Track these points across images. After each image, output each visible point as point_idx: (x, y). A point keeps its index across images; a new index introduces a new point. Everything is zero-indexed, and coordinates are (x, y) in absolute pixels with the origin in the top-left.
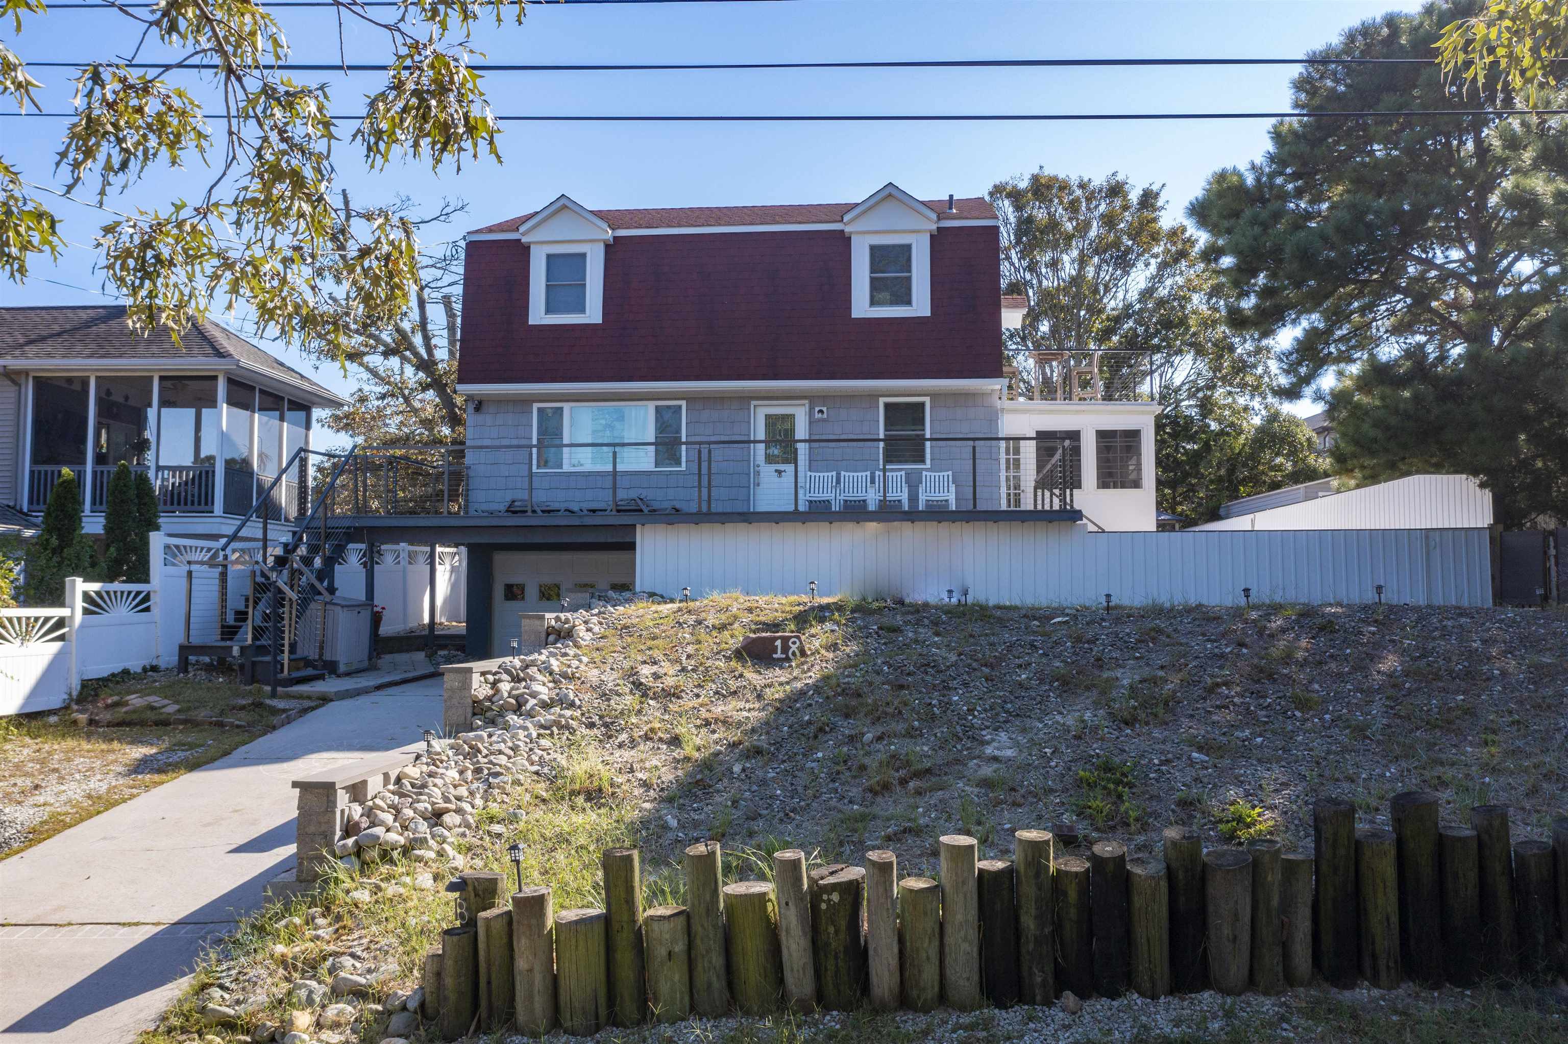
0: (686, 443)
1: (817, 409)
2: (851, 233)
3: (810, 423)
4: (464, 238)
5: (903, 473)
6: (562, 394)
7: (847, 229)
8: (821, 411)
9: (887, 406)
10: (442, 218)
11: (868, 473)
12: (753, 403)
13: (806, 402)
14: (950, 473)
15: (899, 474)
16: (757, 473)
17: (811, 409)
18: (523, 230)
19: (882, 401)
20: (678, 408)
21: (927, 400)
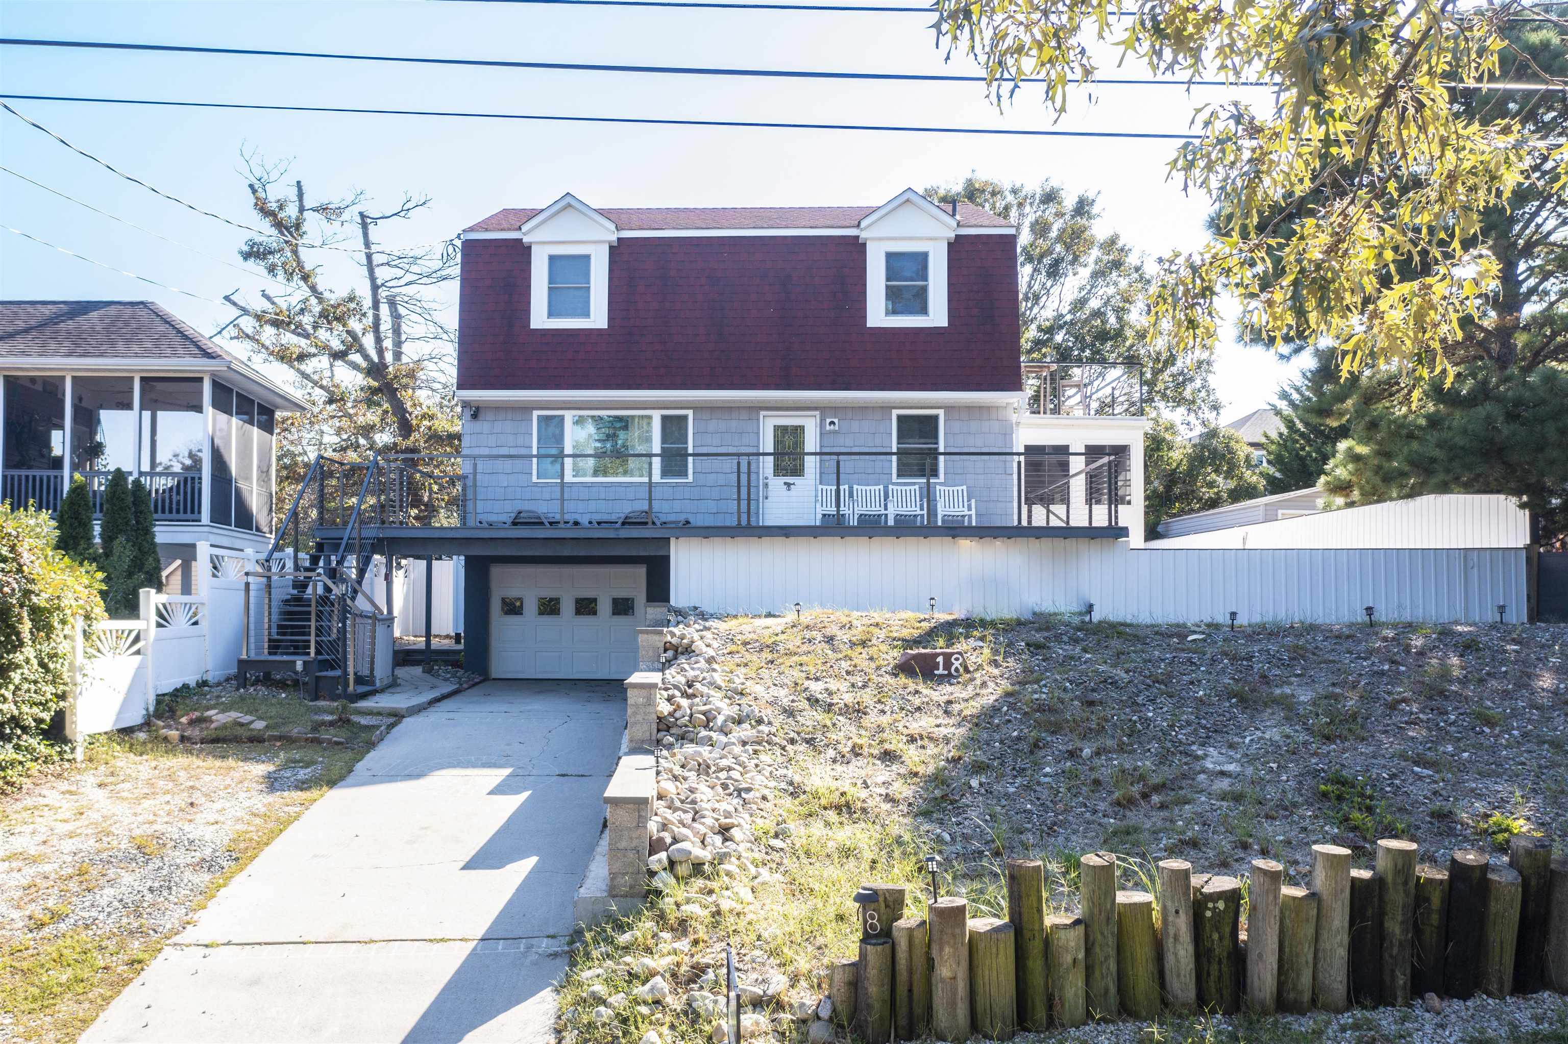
0: (693, 455)
1: (828, 421)
2: (866, 239)
3: (821, 434)
4: (459, 237)
5: (917, 487)
6: (564, 402)
7: (863, 235)
8: (832, 423)
9: (900, 418)
10: (402, 214)
11: (881, 487)
12: (762, 413)
13: (817, 413)
14: (964, 488)
15: (912, 488)
16: (766, 485)
17: (822, 420)
18: (525, 228)
19: (895, 413)
20: (685, 418)
21: (941, 413)
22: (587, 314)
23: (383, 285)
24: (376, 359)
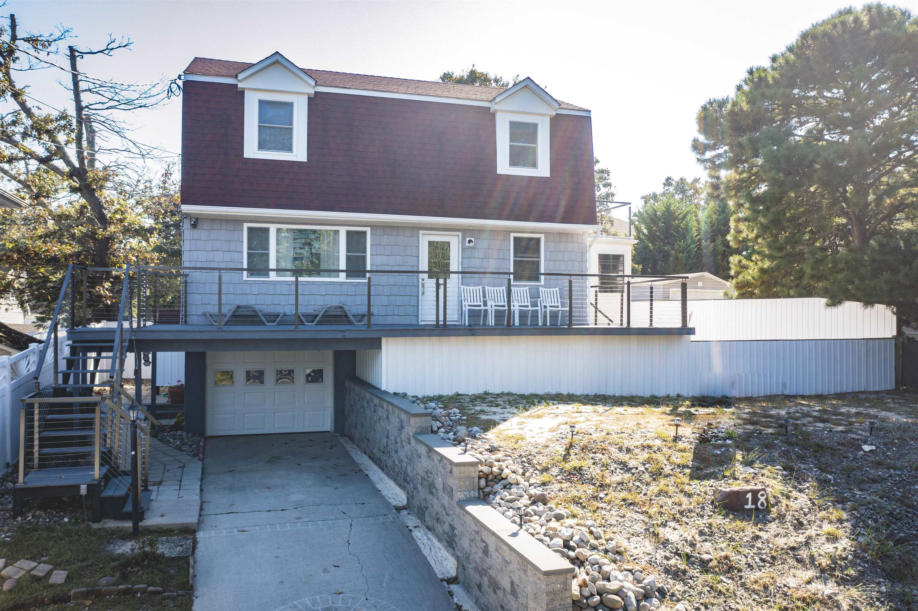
1: (468, 239)
2: (496, 111)
3: (463, 249)
4: (180, 77)
5: (527, 288)
6: (269, 217)
7: (495, 108)
8: (470, 241)
9: (516, 239)
10: (106, 52)
11: (504, 288)
12: (421, 232)
13: (460, 233)
14: (557, 289)
15: (524, 289)
16: (423, 285)
17: (464, 239)
18: (240, 77)
19: (513, 235)
20: (364, 233)
21: (542, 236)
22: (289, 149)
23: (87, 107)
24: (77, 165)
